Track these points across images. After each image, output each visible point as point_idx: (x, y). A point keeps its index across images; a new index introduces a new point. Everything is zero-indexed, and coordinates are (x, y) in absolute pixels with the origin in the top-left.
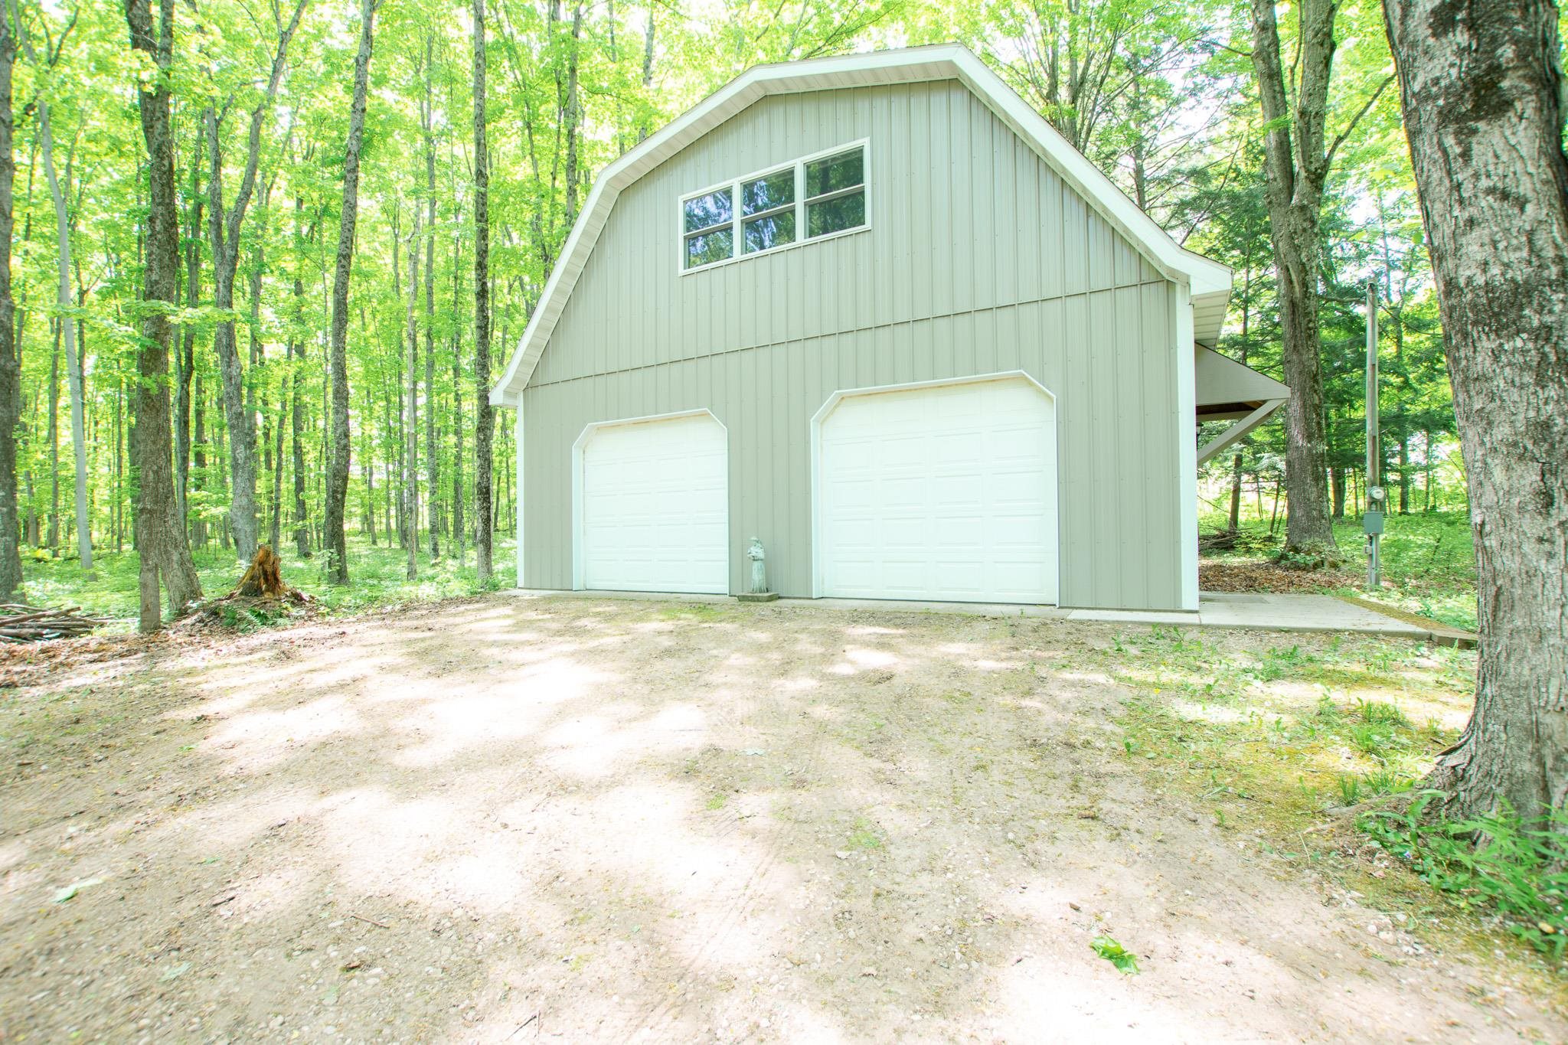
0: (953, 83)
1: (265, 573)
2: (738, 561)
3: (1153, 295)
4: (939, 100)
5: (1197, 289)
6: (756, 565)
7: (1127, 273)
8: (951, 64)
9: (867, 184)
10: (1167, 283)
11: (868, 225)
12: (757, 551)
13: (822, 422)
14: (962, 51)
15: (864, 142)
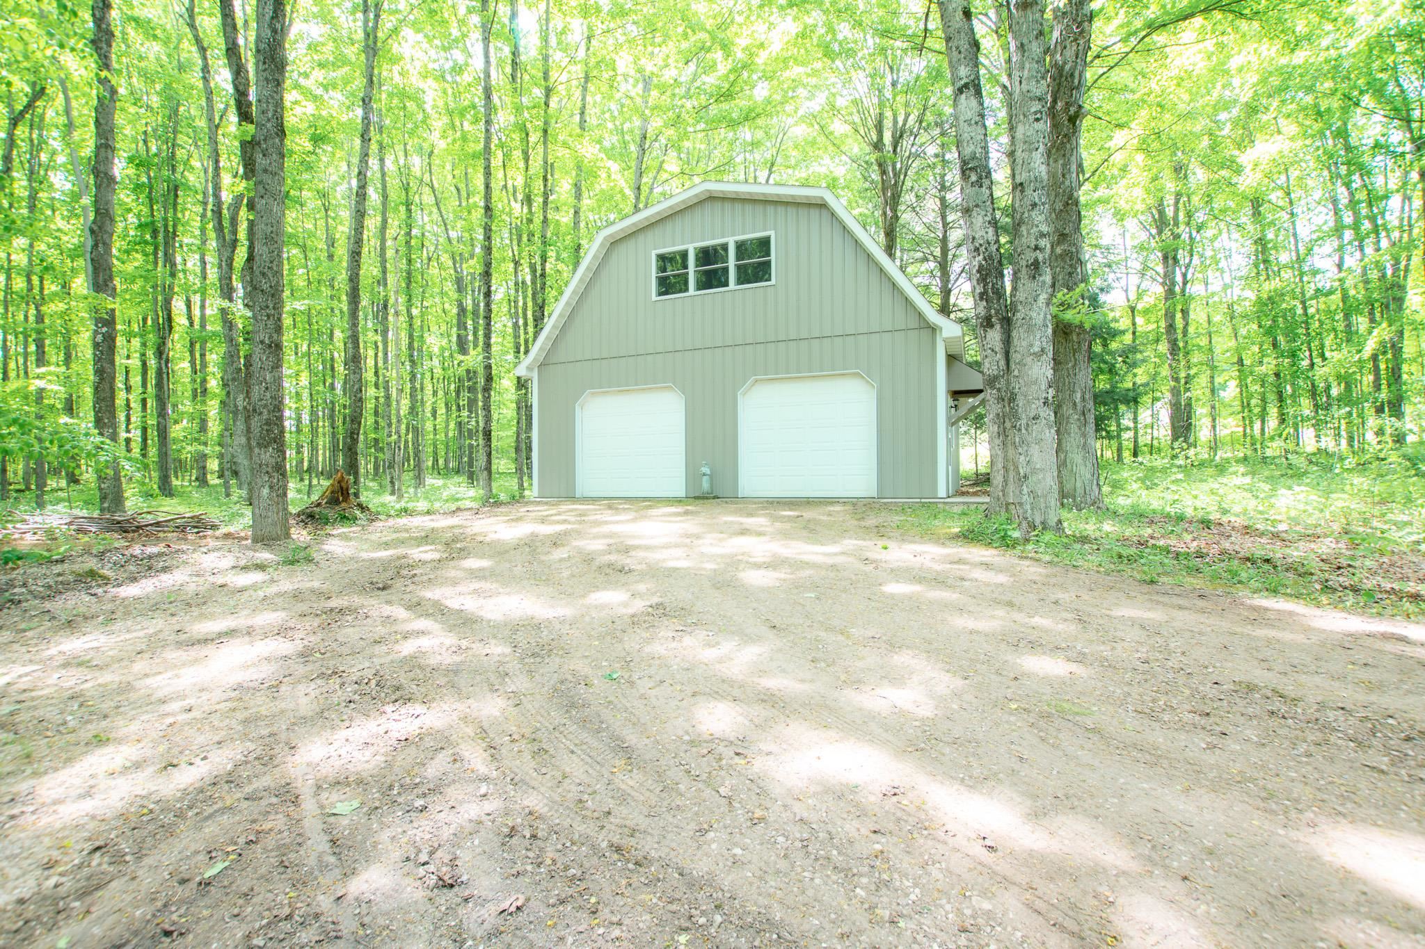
0: (822, 206)
1: (342, 488)
2: (692, 475)
3: (925, 334)
4: (814, 213)
5: (945, 334)
6: (705, 478)
7: (913, 323)
8: (822, 198)
9: (773, 257)
10: (933, 329)
11: (773, 282)
12: (706, 470)
13: (744, 394)
14: (829, 192)
15: (772, 233)
